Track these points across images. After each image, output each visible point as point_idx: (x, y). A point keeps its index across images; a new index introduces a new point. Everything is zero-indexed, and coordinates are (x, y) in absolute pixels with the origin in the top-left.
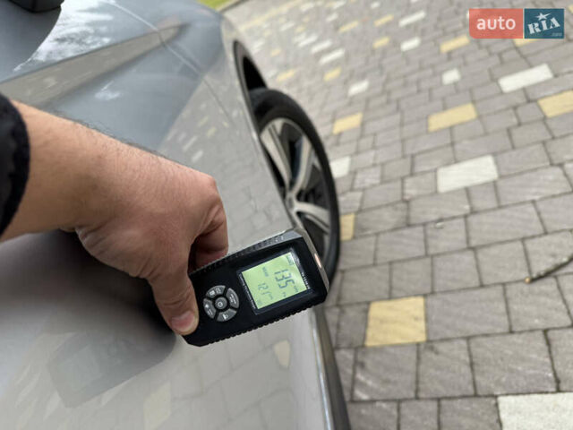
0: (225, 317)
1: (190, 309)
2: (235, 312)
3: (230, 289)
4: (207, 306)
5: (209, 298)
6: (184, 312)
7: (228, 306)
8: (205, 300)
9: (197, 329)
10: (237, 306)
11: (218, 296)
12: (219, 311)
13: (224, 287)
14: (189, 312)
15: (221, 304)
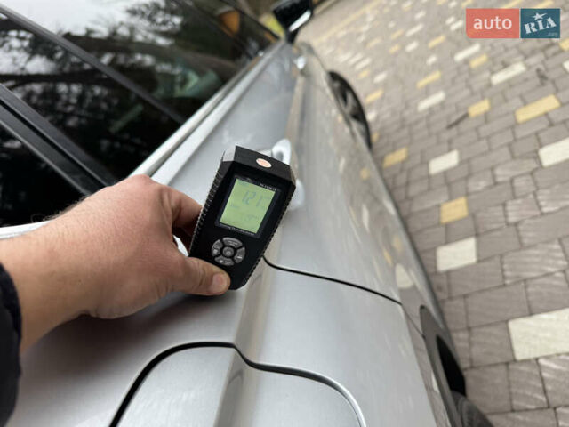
0: (240, 257)
1: (213, 274)
2: (244, 249)
3: (225, 239)
4: (221, 262)
5: (218, 256)
6: (211, 280)
7: (235, 250)
8: (216, 259)
9: (232, 278)
10: (241, 244)
11: (221, 250)
12: (232, 257)
13: (219, 241)
14: (215, 278)
15: (229, 252)
